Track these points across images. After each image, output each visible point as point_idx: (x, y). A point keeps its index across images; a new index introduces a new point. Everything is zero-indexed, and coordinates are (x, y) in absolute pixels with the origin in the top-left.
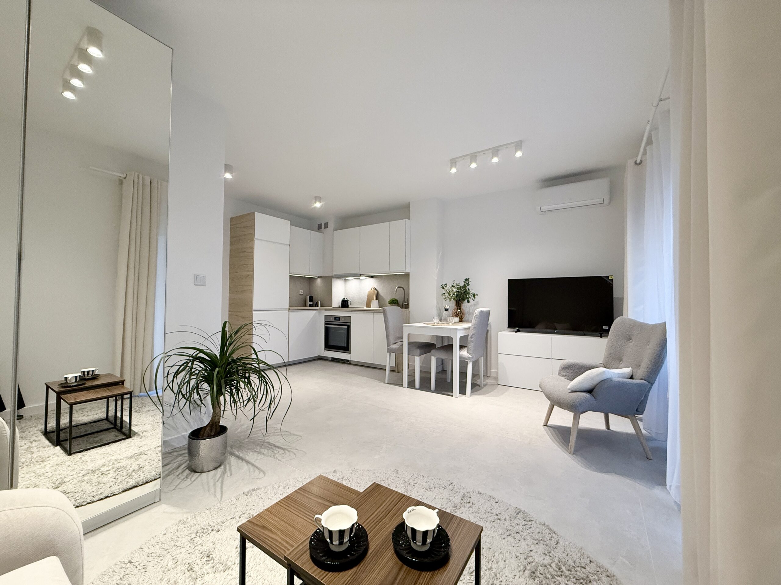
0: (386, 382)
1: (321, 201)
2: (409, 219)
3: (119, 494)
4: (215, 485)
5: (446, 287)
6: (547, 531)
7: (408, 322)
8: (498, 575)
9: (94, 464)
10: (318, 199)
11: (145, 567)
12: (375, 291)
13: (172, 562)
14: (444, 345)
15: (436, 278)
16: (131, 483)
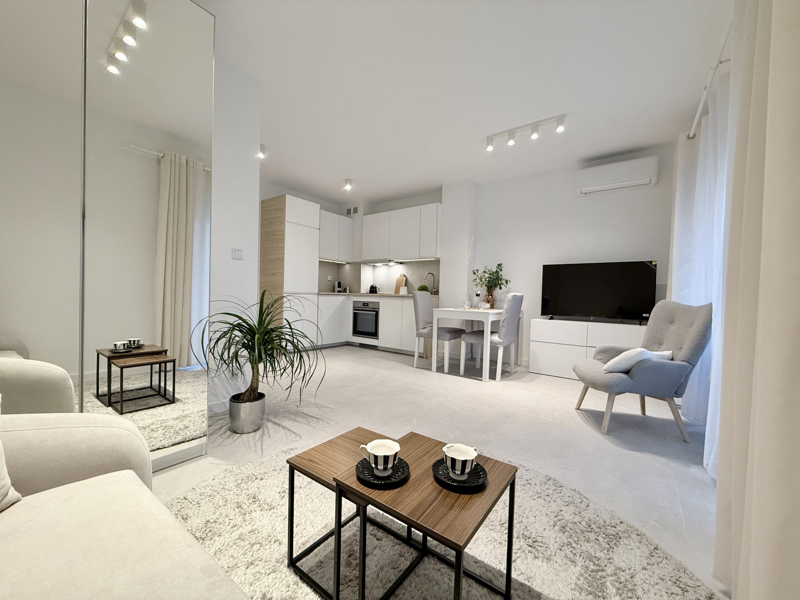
0: (415, 366)
1: (352, 184)
2: (441, 203)
3: (169, 447)
4: (255, 444)
5: (478, 272)
6: (578, 496)
7: (438, 307)
8: (528, 527)
9: (144, 422)
10: (348, 181)
11: (199, 503)
12: (404, 278)
13: (223, 501)
14: (473, 331)
15: (467, 264)
16: (179, 438)
